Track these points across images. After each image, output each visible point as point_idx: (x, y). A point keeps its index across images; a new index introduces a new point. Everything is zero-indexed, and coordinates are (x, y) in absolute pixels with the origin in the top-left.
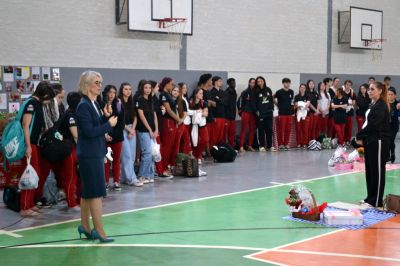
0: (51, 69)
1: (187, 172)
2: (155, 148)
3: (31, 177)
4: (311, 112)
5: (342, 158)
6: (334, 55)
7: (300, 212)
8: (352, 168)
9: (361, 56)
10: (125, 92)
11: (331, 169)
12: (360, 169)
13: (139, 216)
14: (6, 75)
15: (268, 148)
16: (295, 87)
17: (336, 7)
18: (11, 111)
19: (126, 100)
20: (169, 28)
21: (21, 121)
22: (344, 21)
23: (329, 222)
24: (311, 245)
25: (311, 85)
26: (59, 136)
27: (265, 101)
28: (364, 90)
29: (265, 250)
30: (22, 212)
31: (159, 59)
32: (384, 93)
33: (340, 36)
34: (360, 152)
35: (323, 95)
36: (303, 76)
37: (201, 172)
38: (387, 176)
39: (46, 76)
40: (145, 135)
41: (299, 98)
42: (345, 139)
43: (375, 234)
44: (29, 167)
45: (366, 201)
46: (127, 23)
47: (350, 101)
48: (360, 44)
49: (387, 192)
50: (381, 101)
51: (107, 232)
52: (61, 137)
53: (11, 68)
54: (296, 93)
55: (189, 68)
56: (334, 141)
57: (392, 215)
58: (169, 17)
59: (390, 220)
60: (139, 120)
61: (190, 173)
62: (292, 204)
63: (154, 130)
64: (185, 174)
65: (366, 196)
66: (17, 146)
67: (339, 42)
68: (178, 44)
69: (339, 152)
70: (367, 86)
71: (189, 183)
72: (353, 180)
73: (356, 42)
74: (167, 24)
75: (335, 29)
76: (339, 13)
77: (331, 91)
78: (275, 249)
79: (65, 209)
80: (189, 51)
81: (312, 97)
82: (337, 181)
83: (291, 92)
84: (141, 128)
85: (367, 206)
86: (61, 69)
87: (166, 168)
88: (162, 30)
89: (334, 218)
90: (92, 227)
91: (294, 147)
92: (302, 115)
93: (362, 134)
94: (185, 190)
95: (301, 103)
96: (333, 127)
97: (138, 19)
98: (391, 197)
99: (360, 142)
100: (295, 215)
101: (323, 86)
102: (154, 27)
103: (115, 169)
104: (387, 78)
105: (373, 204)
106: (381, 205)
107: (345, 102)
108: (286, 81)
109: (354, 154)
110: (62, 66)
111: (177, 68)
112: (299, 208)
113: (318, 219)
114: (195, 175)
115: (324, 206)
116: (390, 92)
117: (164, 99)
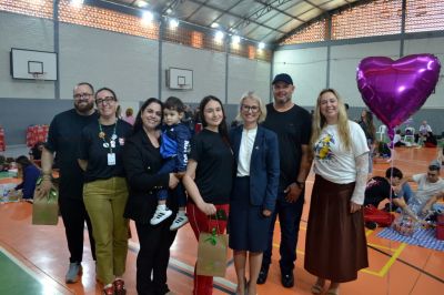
74: (39, 75)
88: (35, 78)
102: (31, 77)
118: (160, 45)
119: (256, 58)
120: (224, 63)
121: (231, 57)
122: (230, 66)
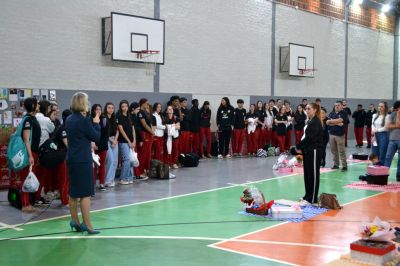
0: (49, 91)
1: (160, 175)
2: (133, 156)
3: (32, 182)
4: (259, 127)
5: (284, 163)
6: (277, 81)
7: (252, 208)
8: (292, 171)
9: (297, 82)
10: (108, 110)
11: (275, 172)
12: (300, 172)
13: (120, 212)
14: (11, 96)
15: (225, 155)
16: (247, 106)
17: (278, 43)
18: (15, 125)
19: (109, 116)
20: (146, 58)
21: (22, 136)
22: (284, 54)
23: (276, 216)
24: (261, 236)
25: (260, 105)
26: (54, 146)
27: (225, 117)
28: (300, 109)
29: (225, 240)
30: (23, 209)
31: (136, 84)
32: (318, 112)
33: (281, 65)
34: (299, 159)
35: (268, 113)
36: (252, 97)
37: (171, 175)
38: (321, 178)
39: (45, 97)
40: (125, 145)
41: (250, 115)
42: (285, 148)
43: (312, 225)
44: (31, 174)
45: (304, 198)
46: (111, 54)
47: (289, 118)
48: (297, 73)
49: (321, 191)
50: (316, 118)
51: (94, 225)
52: (55, 147)
53: (15, 90)
54: (248, 111)
55: (161, 91)
56: (277, 150)
57: (325, 210)
58: (145, 49)
59: (324, 213)
60: (120, 134)
61: (162, 175)
62: (245, 202)
63: (132, 141)
64: (158, 177)
65: (304, 194)
66: (22, 158)
67: (281, 71)
68: (152, 71)
69: (281, 158)
70: (304, 107)
71: (161, 184)
72: (293, 181)
73: (293, 71)
74: (144, 55)
75: (277, 61)
76: (280, 48)
77: (274, 110)
78: (232, 239)
79: (60, 207)
80: (162, 78)
81: (260, 114)
82: (280, 183)
83: (244, 110)
84: (121, 140)
85: (305, 202)
86: (57, 91)
87: (142, 172)
88: (139, 60)
89: (279, 213)
90: (81, 222)
91: (246, 155)
92: (252, 129)
93: (300, 145)
94: (158, 190)
95: (251, 120)
96: (276, 139)
97: (120, 50)
98: (324, 196)
99: (299, 152)
100: (248, 210)
101: (267, 106)
102: (133, 57)
103: (101, 174)
104: (318, 100)
105: (310, 201)
106: (316, 201)
107: (286, 119)
108: (240, 102)
109: (294, 160)
110: (58, 88)
111: (152, 90)
112: (252, 205)
113: (267, 214)
114: (167, 177)
115: (272, 203)
116: (322, 111)
117: (141, 115)
118: (274, 10)
119: (378, 28)
120: (343, 35)
121: (350, 26)
122: (350, 40)
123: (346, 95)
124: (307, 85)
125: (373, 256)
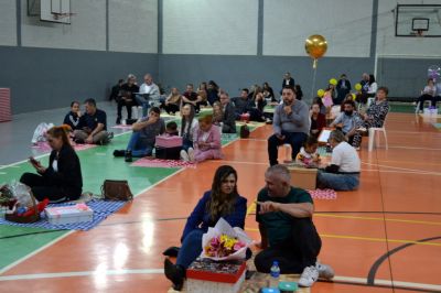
6: (24, 27)
7: (15, 214)
48: (50, 17)
67: (28, 14)
73: (46, 15)
89: (59, 217)
100: (8, 217)
112: (14, 208)
123: (107, 47)
124: (64, 32)
125: (221, 285)
